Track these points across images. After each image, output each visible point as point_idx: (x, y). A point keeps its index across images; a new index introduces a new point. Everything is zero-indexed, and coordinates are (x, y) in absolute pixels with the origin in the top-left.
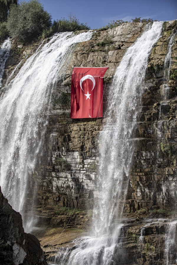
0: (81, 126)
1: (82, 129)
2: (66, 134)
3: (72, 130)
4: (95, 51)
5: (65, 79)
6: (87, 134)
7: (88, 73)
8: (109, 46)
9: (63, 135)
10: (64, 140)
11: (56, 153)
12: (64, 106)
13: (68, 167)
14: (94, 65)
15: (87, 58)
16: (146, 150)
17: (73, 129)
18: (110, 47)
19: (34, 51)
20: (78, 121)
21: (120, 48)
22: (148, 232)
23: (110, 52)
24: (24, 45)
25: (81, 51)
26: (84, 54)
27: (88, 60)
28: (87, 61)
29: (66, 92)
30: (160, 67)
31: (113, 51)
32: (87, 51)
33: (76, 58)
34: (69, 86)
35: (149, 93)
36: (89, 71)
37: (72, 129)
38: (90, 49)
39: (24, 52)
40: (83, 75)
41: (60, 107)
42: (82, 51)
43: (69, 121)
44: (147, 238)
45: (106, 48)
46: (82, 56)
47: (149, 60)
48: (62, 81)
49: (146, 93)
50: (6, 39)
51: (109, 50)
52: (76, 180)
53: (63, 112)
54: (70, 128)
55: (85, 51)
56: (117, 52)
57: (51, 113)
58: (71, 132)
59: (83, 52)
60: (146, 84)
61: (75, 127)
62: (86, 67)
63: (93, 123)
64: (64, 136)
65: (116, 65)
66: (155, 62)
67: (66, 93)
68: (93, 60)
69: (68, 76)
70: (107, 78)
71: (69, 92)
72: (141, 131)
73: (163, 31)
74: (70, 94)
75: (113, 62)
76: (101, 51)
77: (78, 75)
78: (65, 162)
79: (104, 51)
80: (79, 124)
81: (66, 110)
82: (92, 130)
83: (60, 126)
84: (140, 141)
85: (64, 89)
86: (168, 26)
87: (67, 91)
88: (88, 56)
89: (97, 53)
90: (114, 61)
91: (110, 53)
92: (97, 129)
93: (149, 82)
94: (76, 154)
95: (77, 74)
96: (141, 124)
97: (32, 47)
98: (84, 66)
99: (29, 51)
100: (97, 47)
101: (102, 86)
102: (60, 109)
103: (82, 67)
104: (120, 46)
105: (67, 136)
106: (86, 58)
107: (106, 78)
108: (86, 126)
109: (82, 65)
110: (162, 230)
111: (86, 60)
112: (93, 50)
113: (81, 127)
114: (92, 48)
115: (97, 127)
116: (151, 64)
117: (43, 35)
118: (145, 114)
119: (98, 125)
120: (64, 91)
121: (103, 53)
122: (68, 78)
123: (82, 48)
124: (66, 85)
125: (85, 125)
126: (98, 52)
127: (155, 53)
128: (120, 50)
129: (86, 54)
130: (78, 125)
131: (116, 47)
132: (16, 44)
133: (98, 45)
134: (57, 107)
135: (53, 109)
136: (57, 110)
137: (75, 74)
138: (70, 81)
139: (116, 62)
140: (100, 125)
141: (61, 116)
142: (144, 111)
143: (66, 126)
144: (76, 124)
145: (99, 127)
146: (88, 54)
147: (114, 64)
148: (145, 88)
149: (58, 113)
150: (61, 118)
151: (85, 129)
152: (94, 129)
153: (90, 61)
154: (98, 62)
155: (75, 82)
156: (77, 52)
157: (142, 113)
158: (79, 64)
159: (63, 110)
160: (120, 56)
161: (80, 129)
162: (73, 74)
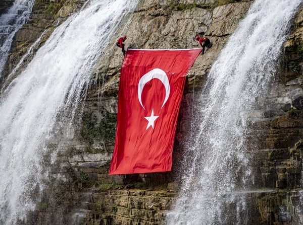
0: (135, 195)
1: (136, 204)
2: (103, 216)
3: (119, 205)
4: (185, 8)
5: (107, 79)
6: (145, 218)
9: (98, 217)
12: (110, 144)
14: (175, 42)
15: (164, 25)
17: (120, 202)
19: (78, 8)
23: (218, 8)
25: (153, 9)
26: (157, 15)
28: (162, 33)
29: (112, 112)
31: (222, 7)
34: (115, 96)
35: (293, 114)
37: (117, 203)
38: (174, 3)
41: (101, 147)
42: (156, 9)
43: (117, 183)
46: (152, 21)
48: (100, 83)
49: (287, 114)
53: (109, 158)
54: (113, 200)
55: (161, 9)
56: (230, 10)
57: (84, 162)
58: (115, 210)
59: (157, 12)
60: (286, 91)
61: (123, 198)
62: (157, 48)
64: (99, 220)
67: (113, 114)
68: (175, 32)
69: (114, 71)
72: (265, 214)
75: (215, 35)
76: (199, 6)
77: (134, 69)
79: (205, 8)
80: (133, 191)
82: (154, 208)
83: (95, 195)
85: (109, 102)
87: (114, 106)
88: (167, 20)
89: (189, 13)
90: (219, 33)
91: (217, 11)
92: (164, 204)
93: (294, 85)
95: (133, 67)
98: (152, 45)
99: (68, 9)
102: (102, 152)
103: (147, 48)
105: (105, 221)
106: (161, 25)
107: (192, 76)
108: (144, 197)
109: (147, 44)
111: (160, 32)
112: (181, 6)
113: (135, 198)
115: (164, 202)
116: (294, 38)
118: (279, 170)
120: (108, 109)
121: (202, 12)
122: (114, 77)
125: (144, 194)
126: (191, 11)
129: (162, 15)
130: (129, 195)
134: (96, 148)
135: (88, 153)
136: (95, 155)
137: (129, 66)
138: (117, 84)
139: (221, 35)
140: (173, 196)
141: (101, 170)
142: (277, 161)
143: (106, 196)
144: (126, 191)
145: (169, 201)
146: (167, 15)
147: (217, 40)
148: (285, 100)
149: (98, 163)
150: (101, 173)
151: (140, 204)
152: (157, 206)
153: (169, 32)
154: (187, 35)
155: (128, 86)
156: (144, 10)
157: (271, 168)
158: (142, 40)
159: (108, 155)
160: (234, 18)
161: (131, 203)
162: (123, 66)
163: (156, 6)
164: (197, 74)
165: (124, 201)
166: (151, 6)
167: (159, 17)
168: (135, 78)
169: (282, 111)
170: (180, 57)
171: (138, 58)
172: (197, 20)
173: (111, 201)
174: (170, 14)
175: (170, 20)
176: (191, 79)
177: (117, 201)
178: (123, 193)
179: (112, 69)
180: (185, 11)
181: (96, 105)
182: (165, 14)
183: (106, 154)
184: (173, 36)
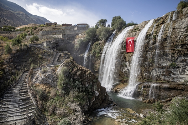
5: (124, 41)
9: (124, 57)
10: (124, 59)
11: (123, 62)
13: (126, 66)
16: (145, 62)
20: (128, 53)
21: (140, 30)
22: (144, 87)
23: (137, 31)
30: (150, 35)
33: (128, 35)
36: (130, 38)
40: (129, 40)
41: (124, 49)
44: (144, 89)
47: (147, 33)
50: (115, 30)
52: (128, 70)
57: (122, 51)
65: (138, 36)
66: (148, 34)
72: (144, 56)
73: (153, 22)
74: (126, 45)
78: (125, 65)
82: (131, 56)
84: (144, 59)
86: (155, 20)
88: (131, 34)
93: (147, 40)
94: (128, 62)
95: (127, 39)
108: (129, 55)
110: (149, 87)
117: (123, 28)
123: (130, 31)
127: (149, 30)
132: (117, 32)
140: (133, 54)
142: (145, 49)
154: (134, 35)
155: (127, 42)
160: (139, 33)
164: (135, 40)
169: (146, 43)
170: (133, 38)
173: (126, 55)
180: (133, 32)
181: (123, 44)
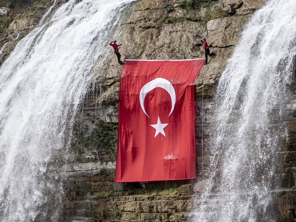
0: (143, 200)
1: (146, 209)
3: (123, 211)
5: (105, 88)
6: (157, 221)
7: (158, 73)
8: (208, 7)
12: (103, 153)
15: (157, 37)
17: (124, 208)
18: (212, 9)
19: (35, 21)
21: (233, 13)
23: (212, 21)
24: (12, 7)
25: (143, 22)
26: (148, 28)
27: (159, 43)
28: (157, 44)
29: (108, 120)
31: (217, 20)
32: (156, 21)
33: (132, 39)
34: (114, 104)
36: (160, 70)
37: (122, 209)
38: (164, 16)
39: (12, 26)
40: (147, 79)
41: (93, 157)
42: (146, 22)
43: (115, 190)
45: (203, 12)
46: (143, 33)
48: (97, 92)
51: (209, 17)
53: (102, 167)
54: (117, 206)
55: (151, 22)
56: (227, 23)
57: (74, 171)
58: (120, 215)
59: (148, 24)
60: (295, 98)
61: (129, 204)
62: (155, 58)
63: (172, 193)
65: (226, 54)
67: (108, 123)
68: (170, 43)
69: (112, 81)
70: (202, 86)
71: (115, 120)
72: (285, 212)
74: (116, 124)
75: (216, 46)
76: (189, 19)
77: (134, 78)
79: (196, 21)
80: (138, 196)
81: (110, 163)
82: (169, 210)
83: (95, 202)
85: (104, 112)
87: (110, 116)
88: (159, 32)
89: (181, 26)
90: (221, 44)
91: (211, 24)
92: (179, 207)
95: (132, 77)
96: (284, 193)
97: (30, 13)
98: (149, 56)
99: (23, 23)
100: (180, 11)
101: (192, 104)
102: (95, 161)
103: (144, 59)
104: (236, 7)
106: (154, 37)
107: (200, 85)
108: (154, 201)
109: (144, 55)
111: (154, 43)
112: (171, 19)
113: (143, 203)
114: (169, 12)
115: (179, 204)
118: (295, 171)
119: (184, 199)
120: (102, 118)
121: (195, 25)
122: (112, 87)
123: (146, 14)
124: (106, 104)
125: (153, 198)
126: (183, 24)
128: (234, 17)
129: (154, 27)
130: (136, 200)
131: (225, 9)
133: (183, 6)
134: (87, 157)
135: (78, 162)
136: (86, 164)
137: (128, 76)
138: (117, 94)
139: (224, 46)
140: (187, 198)
141: (97, 178)
142: (292, 163)
143: (108, 202)
144: (131, 197)
145: (184, 204)
146: (159, 28)
147: (221, 51)
148: (293, 106)
149: (90, 172)
150: (97, 181)
151: (151, 207)
152: (173, 209)
153: (165, 44)
154: (183, 47)
155: (128, 95)
156: (133, 23)
157: (287, 169)
158: (138, 52)
159: (101, 164)
160: (233, 31)
161: (140, 208)
162: (122, 76)
163: (145, 19)
164: (205, 82)
165: (130, 206)
166: (140, 19)
167: (151, 29)
168: (136, 88)
169: (292, 116)
170: (182, 67)
171: (138, 68)
172: (191, 32)
173: (114, 207)
174: (161, 27)
175: (162, 33)
176: (200, 88)
177: (121, 207)
178: (128, 199)
179: (110, 79)
180: (177, 24)
181: (88, 115)
182: (157, 27)
183: (99, 163)
184: (169, 47)
